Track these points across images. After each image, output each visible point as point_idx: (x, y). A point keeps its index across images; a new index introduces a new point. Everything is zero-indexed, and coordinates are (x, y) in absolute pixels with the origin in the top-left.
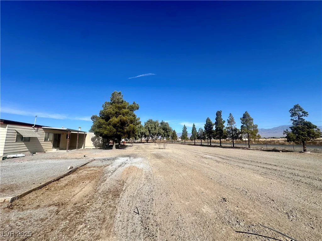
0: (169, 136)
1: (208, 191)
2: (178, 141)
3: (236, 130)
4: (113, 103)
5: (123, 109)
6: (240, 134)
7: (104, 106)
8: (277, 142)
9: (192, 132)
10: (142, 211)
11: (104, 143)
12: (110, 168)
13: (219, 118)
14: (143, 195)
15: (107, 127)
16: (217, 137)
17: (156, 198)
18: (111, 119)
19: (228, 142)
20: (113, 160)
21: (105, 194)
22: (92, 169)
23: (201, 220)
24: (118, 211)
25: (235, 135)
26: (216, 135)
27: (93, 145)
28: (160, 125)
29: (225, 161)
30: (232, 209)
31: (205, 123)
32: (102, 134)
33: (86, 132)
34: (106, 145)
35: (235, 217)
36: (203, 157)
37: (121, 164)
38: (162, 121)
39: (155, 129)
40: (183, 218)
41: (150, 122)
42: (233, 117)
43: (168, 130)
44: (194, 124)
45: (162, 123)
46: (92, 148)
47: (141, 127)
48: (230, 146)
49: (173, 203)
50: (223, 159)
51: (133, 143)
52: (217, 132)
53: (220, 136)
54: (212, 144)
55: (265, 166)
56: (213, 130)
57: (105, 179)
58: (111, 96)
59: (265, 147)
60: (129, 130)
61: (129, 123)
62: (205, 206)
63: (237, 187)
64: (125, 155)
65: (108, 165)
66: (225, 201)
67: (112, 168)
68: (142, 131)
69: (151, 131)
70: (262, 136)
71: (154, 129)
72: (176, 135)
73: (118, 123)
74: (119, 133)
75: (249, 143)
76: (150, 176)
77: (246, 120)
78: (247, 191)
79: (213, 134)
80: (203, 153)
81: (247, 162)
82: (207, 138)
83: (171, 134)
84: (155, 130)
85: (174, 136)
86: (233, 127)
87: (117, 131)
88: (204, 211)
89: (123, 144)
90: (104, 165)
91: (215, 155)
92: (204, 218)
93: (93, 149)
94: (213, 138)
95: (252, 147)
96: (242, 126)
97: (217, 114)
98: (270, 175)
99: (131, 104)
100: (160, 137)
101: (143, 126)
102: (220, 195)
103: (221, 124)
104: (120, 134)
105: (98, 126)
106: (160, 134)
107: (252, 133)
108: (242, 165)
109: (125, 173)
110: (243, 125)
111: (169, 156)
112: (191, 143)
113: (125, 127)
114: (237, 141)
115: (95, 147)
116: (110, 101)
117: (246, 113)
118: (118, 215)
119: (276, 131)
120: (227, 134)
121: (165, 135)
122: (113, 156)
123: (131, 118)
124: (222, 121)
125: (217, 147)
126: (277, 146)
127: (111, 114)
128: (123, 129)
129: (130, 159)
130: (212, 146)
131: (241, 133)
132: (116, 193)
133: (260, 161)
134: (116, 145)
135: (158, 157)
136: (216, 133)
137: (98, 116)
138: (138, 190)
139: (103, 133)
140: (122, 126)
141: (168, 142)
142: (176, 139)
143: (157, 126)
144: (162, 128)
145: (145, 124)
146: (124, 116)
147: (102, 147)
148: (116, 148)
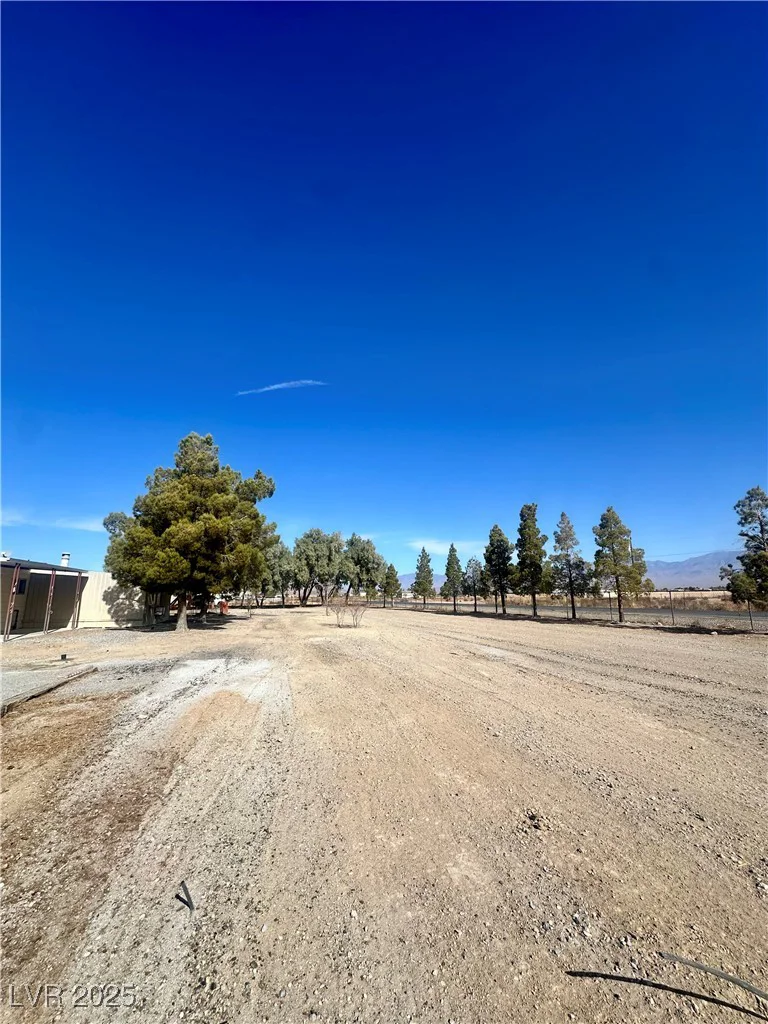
0: (376, 584)
1: (479, 786)
2: (405, 602)
3: (580, 565)
4: (184, 472)
5: (217, 494)
6: (594, 579)
7: (153, 483)
8: (701, 603)
9: (447, 570)
10: (211, 892)
11: (148, 607)
12: (142, 702)
13: (529, 527)
14: (236, 813)
15: (159, 552)
16: (525, 588)
17: (280, 826)
18: (172, 528)
19: (558, 603)
20: (162, 672)
21: (85, 814)
22: (69, 707)
23: (436, 923)
24: (111, 897)
25: (577, 582)
26: (521, 580)
27: (109, 617)
28: (345, 548)
29: (544, 667)
30: (560, 864)
31: (488, 543)
32: (140, 578)
33: (86, 572)
34: (157, 616)
35: (566, 899)
36: (478, 653)
37: (189, 685)
38: (354, 535)
39: (330, 560)
40: (367, 915)
41: (313, 537)
42: (571, 524)
43: (370, 566)
44: (452, 546)
45: (351, 543)
46: (104, 625)
47: (282, 554)
48: (564, 615)
49: (341, 846)
50: (540, 660)
51: (253, 607)
52: (522, 570)
53: (534, 584)
54: (508, 611)
55: (670, 683)
56: (512, 565)
57: (109, 747)
58: (177, 452)
59: (667, 620)
60: (235, 564)
61: (236, 540)
62: (462, 857)
63: (580, 767)
64: (215, 650)
65: (137, 692)
66: (536, 827)
67: (150, 702)
68: (287, 567)
69: (316, 569)
70: (657, 583)
71: (326, 561)
72: (397, 581)
73: (198, 539)
74: (198, 575)
75: (620, 606)
76: (281, 731)
77: (611, 536)
78: (611, 780)
79: (510, 577)
80: (479, 640)
81: (615, 671)
82: (492, 589)
83: (380, 578)
84: (328, 565)
85: (390, 585)
86: (572, 557)
87: (193, 568)
88: (455, 877)
89: (218, 611)
90: (120, 693)
91: (517, 646)
92: (451, 910)
93: (108, 629)
94: (510, 591)
95: (628, 618)
96: (598, 554)
97: (522, 516)
98: (687, 714)
99: (247, 477)
100: (345, 587)
101: (292, 550)
102: (520, 803)
103: (536, 545)
104: (204, 578)
105: (125, 549)
106: (346, 578)
107: (629, 575)
108: (597, 681)
109: (193, 721)
110: (601, 548)
111: (363, 652)
112: (444, 607)
113: (224, 553)
114: (586, 601)
115: (117, 621)
116: (173, 468)
117: (608, 511)
118: (104, 919)
119: (696, 568)
120: (553, 577)
121: (360, 581)
122: (170, 656)
123: (244, 525)
124: (540, 536)
125: (523, 619)
126: (702, 617)
127: (172, 509)
128: (214, 560)
129: (227, 663)
130: (509, 615)
131: (596, 574)
132: (130, 810)
133: (654, 667)
134: (188, 616)
135: (328, 654)
136: (522, 575)
137: (130, 515)
138: (221, 793)
139: (144, 575)
140: (210, 552)
141: (371, 603)
142: (400, 595)
143: (336, 551)
144: (353, 558)
145: (298, 546)
146: (221, 517)
147: (140, 624)
148: (189, 627)
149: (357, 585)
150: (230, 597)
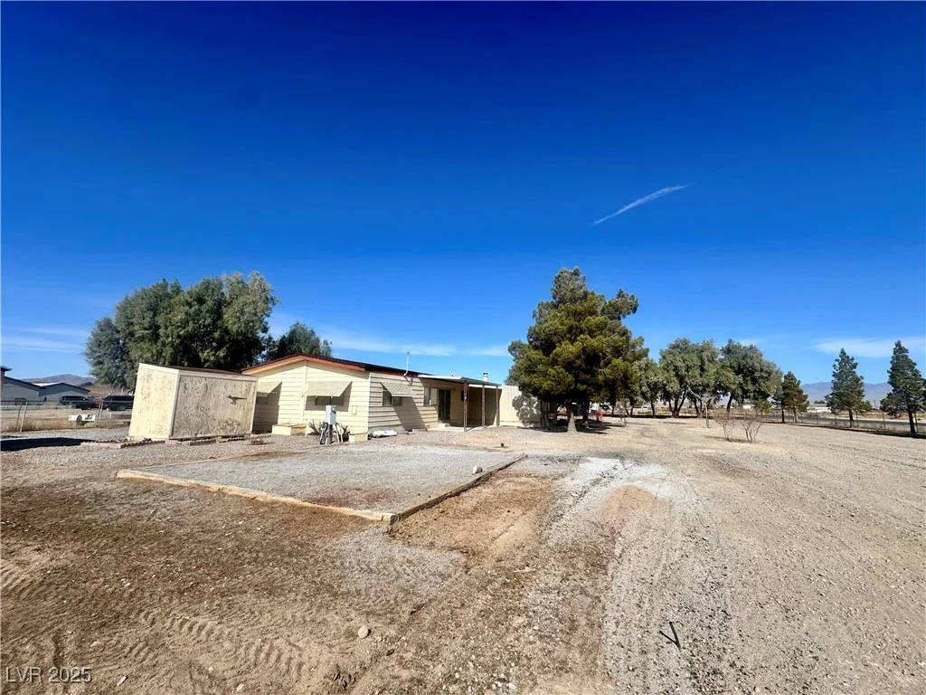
0: (768, 396)
2: (816, 417)
4: (559, 302)
5: (589, 317)
7: (538, 315)
9: (892, 377)
10: (691, 641)
11: (543, 413)
12: (569, 484)
14: (687, 588)
15: (550, 370)
17: (738, 612)
18: (558, 349)
20: (574, 463)
21: (566, 554)
22: (523, 479)
24: (610, 613)
27: (518, 419)
28: (721, 357)
32: (538, 390)
33: (500, 385)
34: (550, 420)
37: (599, 477)
38: (730, 341)
39: (702, 370)
41: (680, 347)
43: (757, 374)
44: (898, 345)
45: (728, 351)
46: (516, 425)
47: (648, 367)
51: (626, 416)
57: (561, 512)
58: (552, 286)
60: (611, 377)
61: (609, 356)
64: (606, 451)
65: (562, 476)
67: (575, 485)
68: (654, 379)
69: (687, 380)
71: (697, 372)
72: (800, 392)
73: (578, 357)
74: (582, 387)
83: (773, 388)
84: (701, 375)
85: (791, 396)
87: (577, 381)
89: (595, 418)
90: (551, 475)
93: (519, 427)
99: (610, 297)
100: (725, 399)
101: (657, 361)
104: (586, 390)
105: (526, 368)
106: (725, 390)
109: (615, 506)
111: (774, 469)
113: (600, 368)
115: (523, 422)
116: (550, 300)
118: (611, 626)
121: (745, 392)
122: (573, 452)
123: (615, 342)
127: (556, 334)
128: (593, 374)
129: (623, 464)
132: (596, 559)
134: (576, 422)
135: (725, 467)
137: (525, 341)
138: (665, 568)
139: (540, 388)
140: (589, 367)
141: (762, 416)
142: (804, 409)
143: (709, 361)
144: (731, 367)
145: (664, 357)
146: (595, 337)
147: (539, 425)
148: (578, 430)
149: (741, 395)
150: (607, 406)
